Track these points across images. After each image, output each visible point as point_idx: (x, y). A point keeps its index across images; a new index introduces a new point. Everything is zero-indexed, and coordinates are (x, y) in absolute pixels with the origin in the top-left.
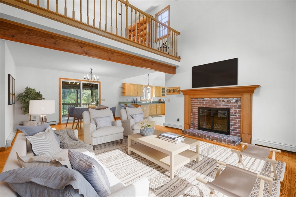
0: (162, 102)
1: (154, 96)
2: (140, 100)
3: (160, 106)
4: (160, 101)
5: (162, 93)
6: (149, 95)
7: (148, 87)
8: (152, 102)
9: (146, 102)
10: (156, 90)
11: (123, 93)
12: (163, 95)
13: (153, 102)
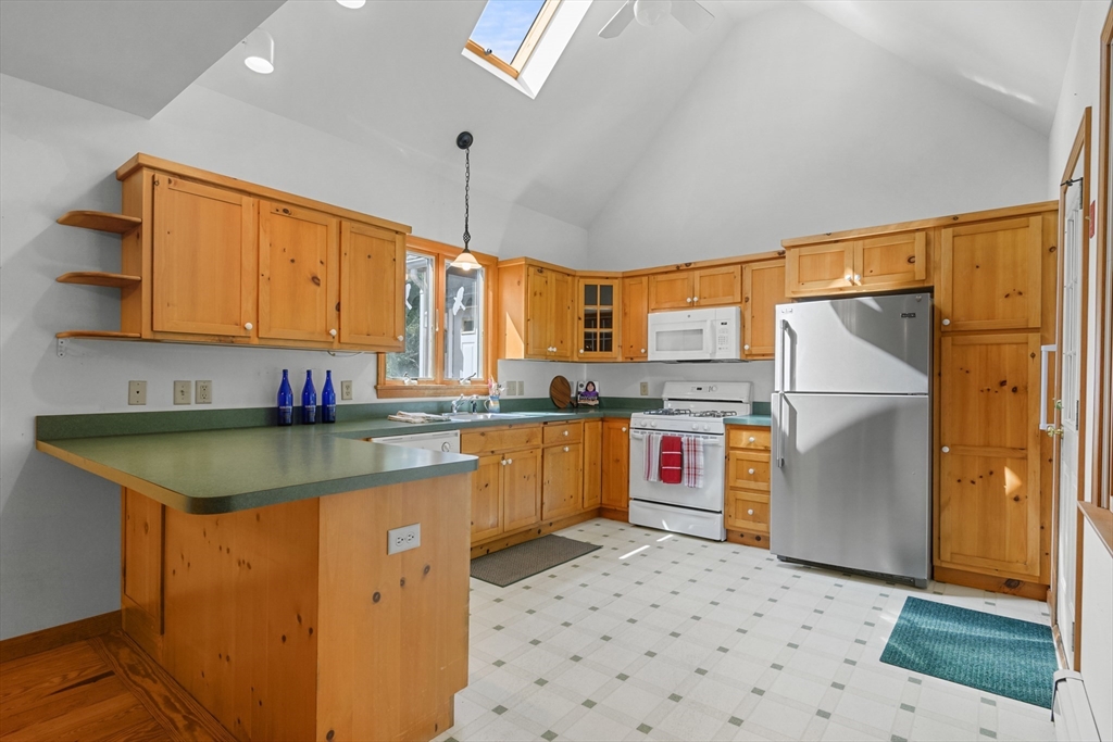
0: (574, 406)
1: (515, 346)
2: (380, 389)
3: (574, 442)
4: (561, 397)
5: (581, 329)
6: (470, 346)
7: (466, 263)
8: (494, 405)
9: (442, 409)
10: (533, 296)
11: (119, 289)
12: (589, 343)
13: (507, 406)
